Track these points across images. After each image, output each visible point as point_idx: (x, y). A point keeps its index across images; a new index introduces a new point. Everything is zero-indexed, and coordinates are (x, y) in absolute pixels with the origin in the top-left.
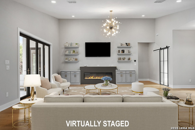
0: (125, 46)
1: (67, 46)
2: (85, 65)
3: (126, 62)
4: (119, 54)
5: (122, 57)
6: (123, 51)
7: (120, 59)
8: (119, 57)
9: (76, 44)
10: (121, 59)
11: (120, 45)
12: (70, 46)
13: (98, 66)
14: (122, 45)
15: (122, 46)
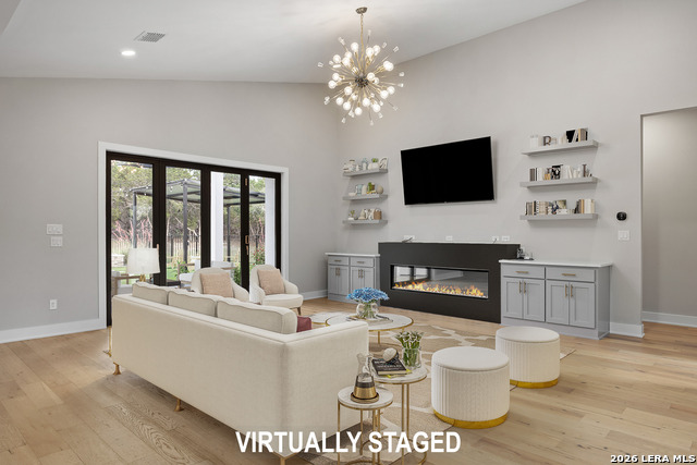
0: (563, 143)
1: (351, 169)
2: (406, 238)
3: (564, 223)
4: (533, 183)
5: (543, 199)
6: (555, 172)
7: (532, 208)
8: (531, 198)
9: (375, 161)
10: (541, 209)
11: (536, 146)
12: (357, 169)
13: (449, 239)
14: (546, 141)
15: (547, 148)
